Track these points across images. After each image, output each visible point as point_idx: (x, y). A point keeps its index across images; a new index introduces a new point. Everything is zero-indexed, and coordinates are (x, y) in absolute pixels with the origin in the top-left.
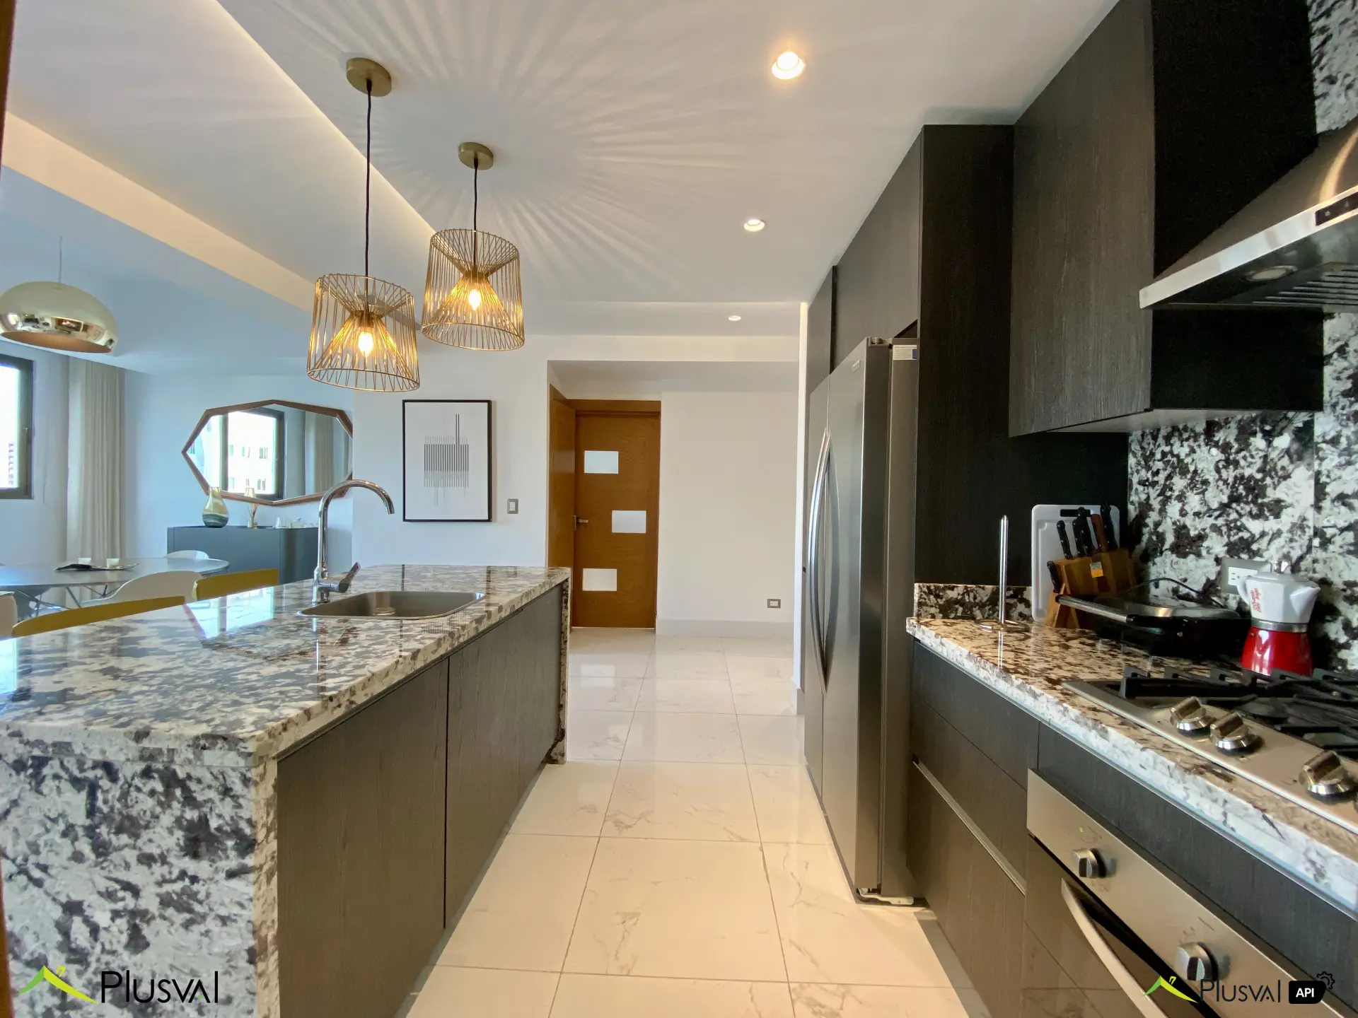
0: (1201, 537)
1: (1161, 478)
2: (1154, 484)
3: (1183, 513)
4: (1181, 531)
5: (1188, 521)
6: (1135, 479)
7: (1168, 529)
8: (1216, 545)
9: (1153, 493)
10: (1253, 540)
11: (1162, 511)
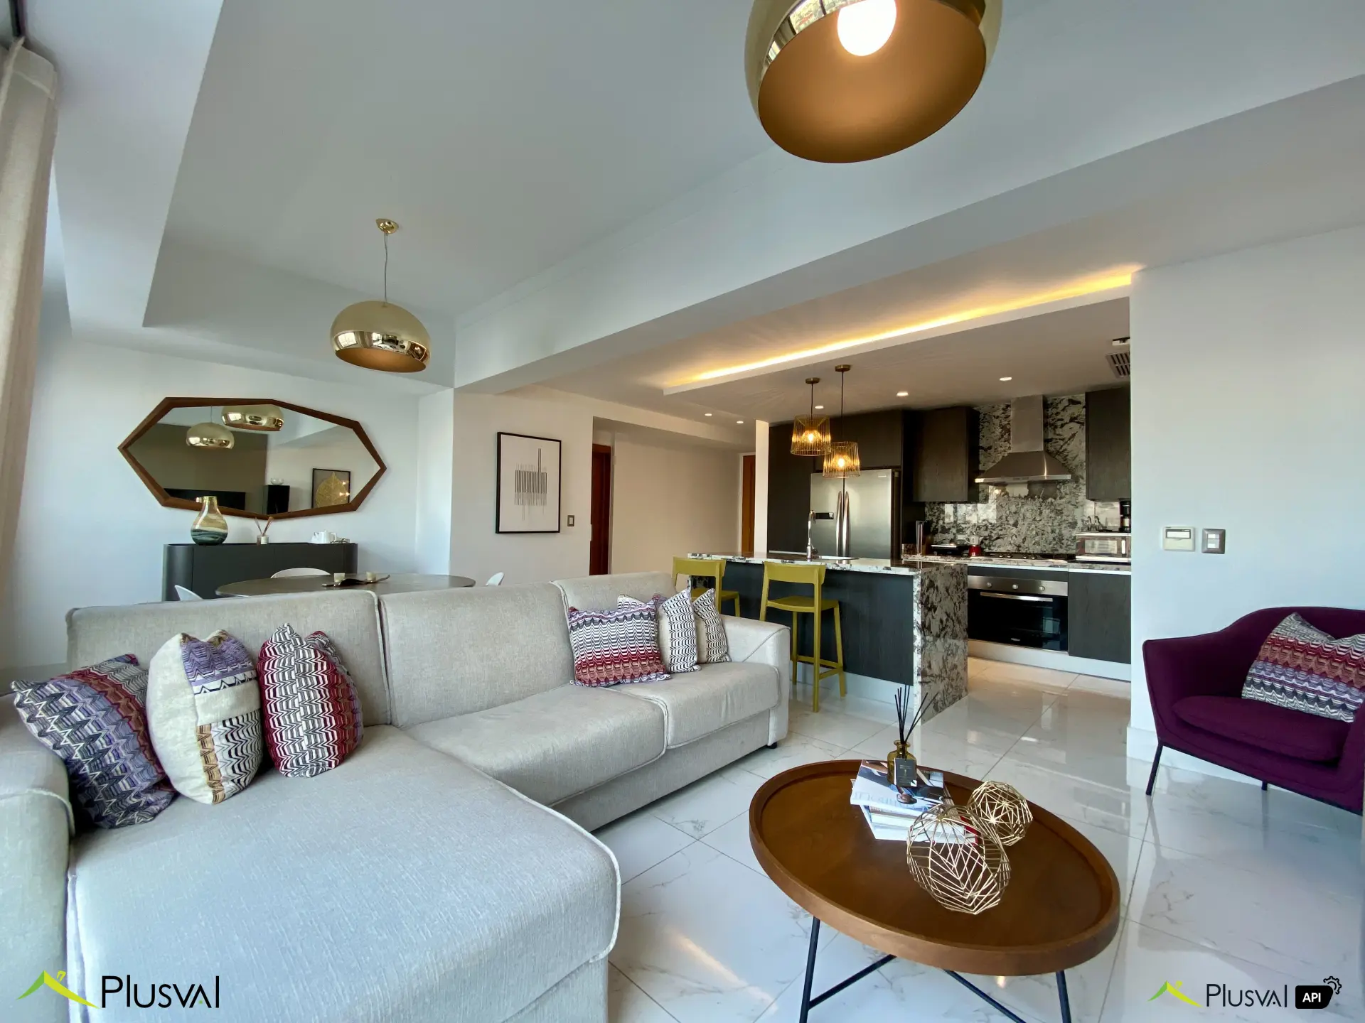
0: (949, 529)
1: (937, 514)
2: (934, 516)
3: (944, 523)
4: (943, 527)
5: (945, 525)
6: (928, 514)
7: (939, 527)
8: (954, 530)
9: (934, 518)
10: (963, 528)
11: (937, 523)
